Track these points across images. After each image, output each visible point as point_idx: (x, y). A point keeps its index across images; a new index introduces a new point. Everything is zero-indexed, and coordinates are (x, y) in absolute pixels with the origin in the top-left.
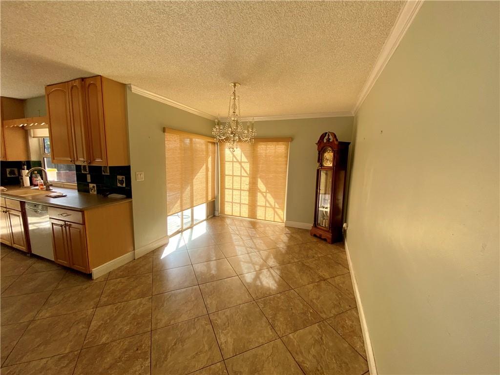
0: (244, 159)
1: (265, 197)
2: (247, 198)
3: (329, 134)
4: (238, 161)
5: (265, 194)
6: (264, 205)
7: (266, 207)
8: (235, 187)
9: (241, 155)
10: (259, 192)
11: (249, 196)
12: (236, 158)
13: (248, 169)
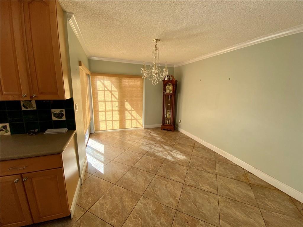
0: (114, 89)
1: (131, 114)
2: (118, 116)
3: (170, 76)
4: (108, 90)
5: (130, 112)
6: (130, 118)
7: (131, 120)
8: (107, 109)
9: (111, 86)
10: (126, 111)
11: (119, 114)
12: (107, 88)
13: (117, 96)
